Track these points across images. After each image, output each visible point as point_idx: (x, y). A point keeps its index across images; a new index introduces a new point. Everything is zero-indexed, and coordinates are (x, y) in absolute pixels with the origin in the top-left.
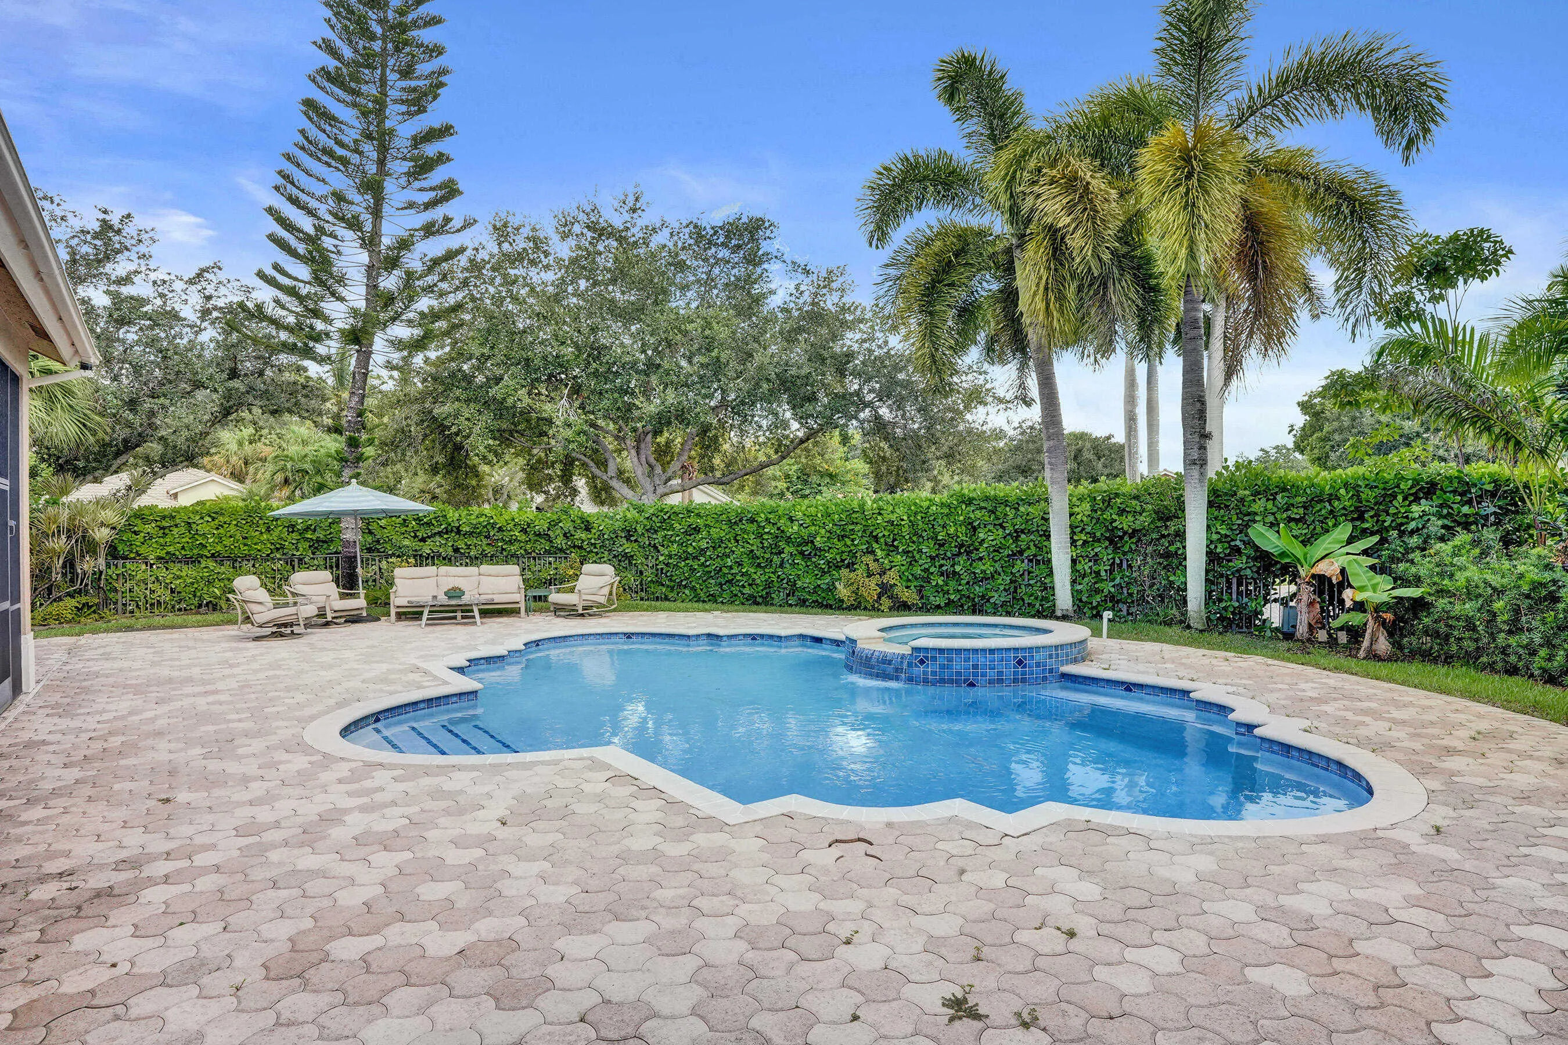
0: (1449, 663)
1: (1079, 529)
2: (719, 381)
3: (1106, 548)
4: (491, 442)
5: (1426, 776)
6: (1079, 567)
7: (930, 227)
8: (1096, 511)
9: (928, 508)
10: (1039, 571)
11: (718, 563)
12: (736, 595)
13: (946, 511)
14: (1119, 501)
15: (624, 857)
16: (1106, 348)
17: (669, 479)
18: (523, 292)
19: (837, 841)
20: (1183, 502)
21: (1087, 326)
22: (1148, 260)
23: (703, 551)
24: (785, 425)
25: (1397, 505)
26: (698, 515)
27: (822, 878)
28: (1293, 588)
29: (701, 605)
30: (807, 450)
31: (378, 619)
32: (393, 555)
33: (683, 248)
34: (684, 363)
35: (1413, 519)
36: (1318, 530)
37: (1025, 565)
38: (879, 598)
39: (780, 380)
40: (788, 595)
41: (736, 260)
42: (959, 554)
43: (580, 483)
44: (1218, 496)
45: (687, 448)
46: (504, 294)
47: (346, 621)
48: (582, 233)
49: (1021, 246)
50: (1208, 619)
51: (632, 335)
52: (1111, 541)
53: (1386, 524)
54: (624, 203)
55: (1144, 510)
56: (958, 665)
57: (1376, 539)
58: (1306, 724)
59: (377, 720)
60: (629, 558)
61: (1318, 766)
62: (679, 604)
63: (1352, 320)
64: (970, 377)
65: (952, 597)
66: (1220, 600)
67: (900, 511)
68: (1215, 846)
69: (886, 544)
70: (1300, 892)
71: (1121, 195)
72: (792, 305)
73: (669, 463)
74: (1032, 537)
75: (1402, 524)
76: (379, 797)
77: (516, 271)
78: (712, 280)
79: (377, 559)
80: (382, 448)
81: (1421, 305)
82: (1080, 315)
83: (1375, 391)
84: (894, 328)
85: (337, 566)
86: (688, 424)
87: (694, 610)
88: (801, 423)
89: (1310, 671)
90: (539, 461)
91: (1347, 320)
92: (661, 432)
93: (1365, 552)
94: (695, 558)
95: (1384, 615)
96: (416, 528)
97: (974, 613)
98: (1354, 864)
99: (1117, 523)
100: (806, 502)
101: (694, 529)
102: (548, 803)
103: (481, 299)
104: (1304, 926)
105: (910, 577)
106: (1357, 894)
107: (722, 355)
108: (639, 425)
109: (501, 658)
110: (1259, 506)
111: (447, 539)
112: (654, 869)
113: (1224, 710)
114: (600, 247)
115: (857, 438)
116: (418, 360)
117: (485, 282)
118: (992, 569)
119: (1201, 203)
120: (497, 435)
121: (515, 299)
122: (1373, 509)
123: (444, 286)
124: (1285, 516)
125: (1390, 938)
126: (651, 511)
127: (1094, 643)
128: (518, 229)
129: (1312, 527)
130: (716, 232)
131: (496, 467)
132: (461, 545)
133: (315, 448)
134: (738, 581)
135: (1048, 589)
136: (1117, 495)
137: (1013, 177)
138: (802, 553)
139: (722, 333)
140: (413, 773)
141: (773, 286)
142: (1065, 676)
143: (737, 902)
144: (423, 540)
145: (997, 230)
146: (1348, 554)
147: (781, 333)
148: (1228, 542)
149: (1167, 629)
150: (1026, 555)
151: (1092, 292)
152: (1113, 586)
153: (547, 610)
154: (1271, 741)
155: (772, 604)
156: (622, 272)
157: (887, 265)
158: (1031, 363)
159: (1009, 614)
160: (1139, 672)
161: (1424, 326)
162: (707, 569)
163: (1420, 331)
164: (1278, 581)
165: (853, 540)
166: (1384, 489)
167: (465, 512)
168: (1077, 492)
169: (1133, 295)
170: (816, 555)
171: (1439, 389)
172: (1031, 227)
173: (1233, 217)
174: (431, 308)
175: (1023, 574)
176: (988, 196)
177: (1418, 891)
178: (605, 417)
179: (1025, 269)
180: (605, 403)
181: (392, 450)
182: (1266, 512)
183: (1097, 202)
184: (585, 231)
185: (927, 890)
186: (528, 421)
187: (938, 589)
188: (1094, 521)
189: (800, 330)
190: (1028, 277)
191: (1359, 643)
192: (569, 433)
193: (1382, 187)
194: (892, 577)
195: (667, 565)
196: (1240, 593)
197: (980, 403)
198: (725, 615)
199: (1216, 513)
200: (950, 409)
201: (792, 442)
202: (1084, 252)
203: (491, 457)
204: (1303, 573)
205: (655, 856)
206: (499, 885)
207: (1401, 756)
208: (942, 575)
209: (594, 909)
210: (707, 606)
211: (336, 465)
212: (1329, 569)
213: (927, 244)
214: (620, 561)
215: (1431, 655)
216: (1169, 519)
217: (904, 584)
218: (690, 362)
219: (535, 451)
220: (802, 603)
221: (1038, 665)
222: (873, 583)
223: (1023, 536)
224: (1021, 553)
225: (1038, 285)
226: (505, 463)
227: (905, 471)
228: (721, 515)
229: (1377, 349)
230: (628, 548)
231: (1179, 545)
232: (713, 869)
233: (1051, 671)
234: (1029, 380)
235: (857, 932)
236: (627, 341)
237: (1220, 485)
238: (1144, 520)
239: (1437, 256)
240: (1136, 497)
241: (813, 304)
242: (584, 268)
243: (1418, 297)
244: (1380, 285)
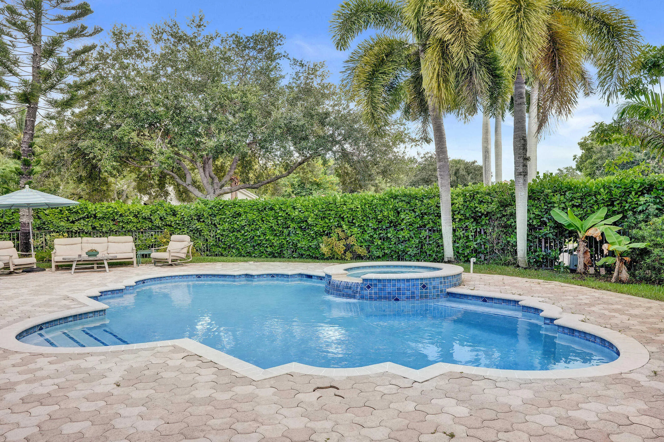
0: (660, 285)
1: (457, 212)
2: (251, 128)
3: (472, 223)
4: (114, 163)
5: (649, 344)
6: (457, 233)
7: (373, 39)
8: (466, 202)
9: (372, 201)
10: (435, 236)
11: (252, 233)
12: (262, 252)
13: (382, 202)
14: (478, 196)
15: (191, 402)
16: (473, 110)
17: (223, 186)
18: (132, 73)
19: (318, 388)
20: (515, 196)
21: (461, 96)
22: (495, 59)
23: (243, 227)
24: (290, 153)
25: (632, 197)
26: (240, 206)
27: (309, 409)
28: (576, 245)
29: (242, 258)
30: (303, 168)
31: (44, 270)
32: (54, 231)
33: (229, 50)
34: (231, 118)
35: (641, 205)
36: (589, 211)
37: (427, 233)
38: (345, 252)
39: (287, 128)
40: (293, 252)
41: (261, 57)
42: (390, 227)
43: (170, 189)
44: (534, 193)
45: (233, 167)
46: (120, 75)
47: (23, 272)
48: (168, 39)
49: (424, 51)
50: (529, 262)
51: (199, 100)
52: (475, 219)
53: (626, 208)
54: (193, 21)
55: (493, 201)
56: (390, 288)
57: (620, 216)
58: (582, 317)
59: (41, 329)
60: (199, 231)
61: (589, 341)
62: (229, 258)
63: (607, 93)
64: (396, 127)
65: (386, 251)
66: (535, 251)
67: (357, 203)
68: (533, 384)
69: (349, 222)
70: (580, 409)
71: (480, 22)
72: (294, 85)
73: (223, 176)
74: (431, 217)
75: (634, 208)
76: (38, 374)
77: (128, 61)
78: (247, 69)
79: (43, 234)
80: (45, 167)
81: (646, 86)
82: (457, 91)
83: (620, 134)
84: (352, 99)
85: (18, 239)
86: (233, 153)
87: (238, 261)
88: (300, 153)
89: (585, 289)
90: (145, 175)
91: (605, 93)
92: (218, 157)
93: (615, 224)
94: (239, 231)
95: (625, 258)
96: (68, 215)
97: (399, 260)
98: (609, 393)
99: (478, 208)
100: (303, 198)
101: (238, 214)
102: (146, 372)
103: (107, 77)
104: (582, 427)
105: (362, 240)
106: (612, 409)
107: (253, 113)
108: (204, 153)
109: (121, 290)
110: (556, 198)
111: (88, 222)
112: (209, 408)
113: (537, 311)
114: (180, 48)
115: (332, 162)
116: (68, 113)
117: (109, 67)
118: (408, 235)
119: (525, 26)
120: (119, 160)
121: (127, 78)
122: (618, 199)
123: (83, 68)
124: (570, 204)
125: (631, 433)
126: (212, 204)
127: (465, 276)
128: (129, 35)
129: (585, 210)
130: (248, 40)
131: (118, 179)
132: (97, 224)
133: (3, 167)
134: (264, 244)
135: (440, 246)
136: (478, 193)
137: (419, 11)
138: (300, 227)
139: (253, 100)
140: (60, 358)
141: (283, 73)
142: (449, 294)
143: (258, 425)
144: (73, 222)
145: (410, 42)
146: (605, 224)
147: (287, 100)
148: (540, 219)
149: (506, 267)
150: (427, 227)
151: (463, 78)
152: (476, 244)
153: (150, 262)
154: (564, 327)
155: (284, 257)
156: (192, 62)
157: (348, 61)
158: (430, 119)
159: (418, 260)
160: (490, 291)
161: (647, 97)
162: (246, 237)
163: (645, 100)
164: (567, 240)
165: (329, 220)
166: (625, 188)
167: (99, 206)
168: (455, 191)
169: (487, 80)
170: (308, 228)
171: (655, 133)
172: (430, 39)
173: (543, 33)
174: (75, 82)
175: (426, 238)
176: (405, 22)
177: (645, 407)
178: (185, 149)
179: (426, 64)
180: (184, 141)
181: (53, 168)
182: (560, 202)
183: (467, 26)
184: (170, 37)
185: (370, 414)
186: (138, 151)
187: (379, 247)
188: (465, 208)
189: (297, 98)
190: (427, 68)
191: (612, 274)
192: (162, 158)
193: (625, 18)
194: (352, 241)
195: (222, 235)
196: (546, 247)
197: (402, 141)
198: (256, 263)
199: (533, 203)
200: (384, 145)
201: (294, 164)
202: (459, 55)
203: (115, 172)
204: (580, 235)
205: (210, 400)
206: (113, 422)
207: (634, 334)
208: (380, 239)
209: (171, 434)
210: (246, 259)
211: (16, 177)
212: (595, 233)
213: (371, 49)
214: (194, 233)
215: (651, 280)
216: (507, 206)
217: (359, 244)
218: (234, 116)
219: (143, 169)
220: (301, 256)
221: (434, 288)
222: (341, 245)
223: (426, 217)
224: (425, 226)
225: (433, 73)
226: (124, 177)
227: (359, 181)
228: (253, 206)
229: (621, 111)
230: (199, 225)
231: (512, 220)
232: (246, 407)
233: (441, 291)
234: (429, 128)
235: (328, 439)
236: (197, 104)
237: (535, 187)
238: (493, 207)
239: (654, 58)
240: (489, 194)
241: (306, 84)
242: (170, 60)
243: (644, 81)
244: (623, 73)
